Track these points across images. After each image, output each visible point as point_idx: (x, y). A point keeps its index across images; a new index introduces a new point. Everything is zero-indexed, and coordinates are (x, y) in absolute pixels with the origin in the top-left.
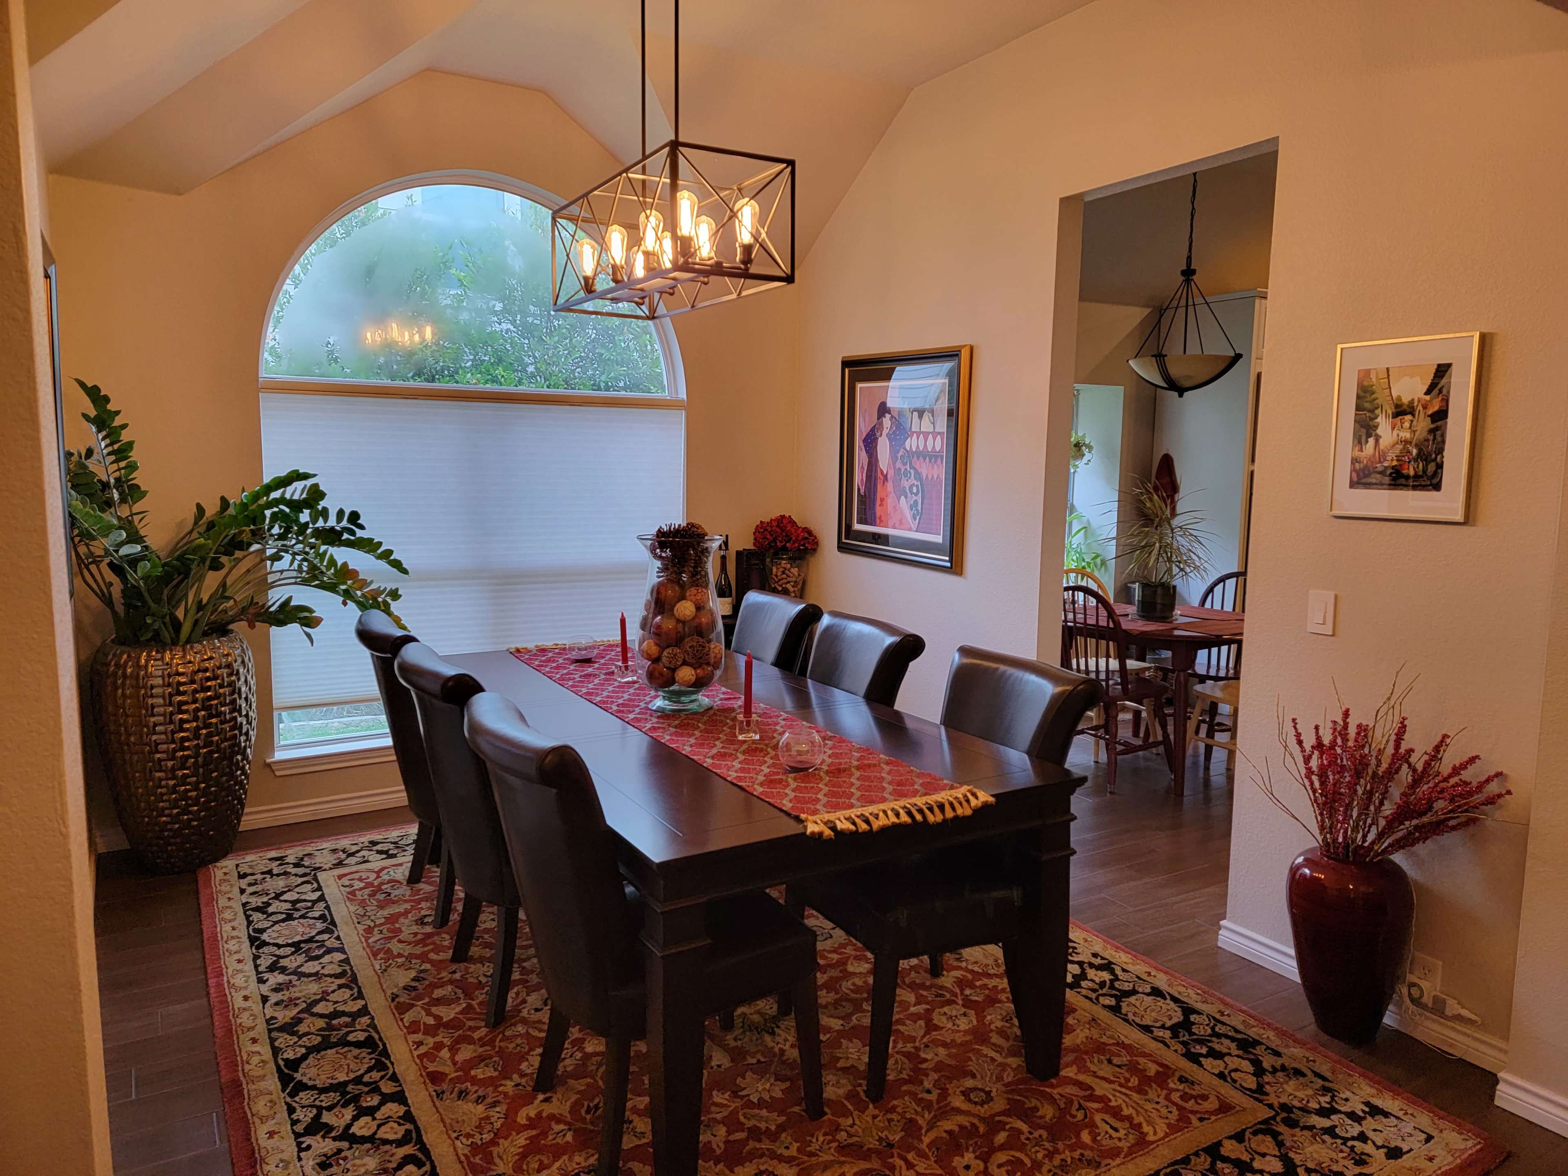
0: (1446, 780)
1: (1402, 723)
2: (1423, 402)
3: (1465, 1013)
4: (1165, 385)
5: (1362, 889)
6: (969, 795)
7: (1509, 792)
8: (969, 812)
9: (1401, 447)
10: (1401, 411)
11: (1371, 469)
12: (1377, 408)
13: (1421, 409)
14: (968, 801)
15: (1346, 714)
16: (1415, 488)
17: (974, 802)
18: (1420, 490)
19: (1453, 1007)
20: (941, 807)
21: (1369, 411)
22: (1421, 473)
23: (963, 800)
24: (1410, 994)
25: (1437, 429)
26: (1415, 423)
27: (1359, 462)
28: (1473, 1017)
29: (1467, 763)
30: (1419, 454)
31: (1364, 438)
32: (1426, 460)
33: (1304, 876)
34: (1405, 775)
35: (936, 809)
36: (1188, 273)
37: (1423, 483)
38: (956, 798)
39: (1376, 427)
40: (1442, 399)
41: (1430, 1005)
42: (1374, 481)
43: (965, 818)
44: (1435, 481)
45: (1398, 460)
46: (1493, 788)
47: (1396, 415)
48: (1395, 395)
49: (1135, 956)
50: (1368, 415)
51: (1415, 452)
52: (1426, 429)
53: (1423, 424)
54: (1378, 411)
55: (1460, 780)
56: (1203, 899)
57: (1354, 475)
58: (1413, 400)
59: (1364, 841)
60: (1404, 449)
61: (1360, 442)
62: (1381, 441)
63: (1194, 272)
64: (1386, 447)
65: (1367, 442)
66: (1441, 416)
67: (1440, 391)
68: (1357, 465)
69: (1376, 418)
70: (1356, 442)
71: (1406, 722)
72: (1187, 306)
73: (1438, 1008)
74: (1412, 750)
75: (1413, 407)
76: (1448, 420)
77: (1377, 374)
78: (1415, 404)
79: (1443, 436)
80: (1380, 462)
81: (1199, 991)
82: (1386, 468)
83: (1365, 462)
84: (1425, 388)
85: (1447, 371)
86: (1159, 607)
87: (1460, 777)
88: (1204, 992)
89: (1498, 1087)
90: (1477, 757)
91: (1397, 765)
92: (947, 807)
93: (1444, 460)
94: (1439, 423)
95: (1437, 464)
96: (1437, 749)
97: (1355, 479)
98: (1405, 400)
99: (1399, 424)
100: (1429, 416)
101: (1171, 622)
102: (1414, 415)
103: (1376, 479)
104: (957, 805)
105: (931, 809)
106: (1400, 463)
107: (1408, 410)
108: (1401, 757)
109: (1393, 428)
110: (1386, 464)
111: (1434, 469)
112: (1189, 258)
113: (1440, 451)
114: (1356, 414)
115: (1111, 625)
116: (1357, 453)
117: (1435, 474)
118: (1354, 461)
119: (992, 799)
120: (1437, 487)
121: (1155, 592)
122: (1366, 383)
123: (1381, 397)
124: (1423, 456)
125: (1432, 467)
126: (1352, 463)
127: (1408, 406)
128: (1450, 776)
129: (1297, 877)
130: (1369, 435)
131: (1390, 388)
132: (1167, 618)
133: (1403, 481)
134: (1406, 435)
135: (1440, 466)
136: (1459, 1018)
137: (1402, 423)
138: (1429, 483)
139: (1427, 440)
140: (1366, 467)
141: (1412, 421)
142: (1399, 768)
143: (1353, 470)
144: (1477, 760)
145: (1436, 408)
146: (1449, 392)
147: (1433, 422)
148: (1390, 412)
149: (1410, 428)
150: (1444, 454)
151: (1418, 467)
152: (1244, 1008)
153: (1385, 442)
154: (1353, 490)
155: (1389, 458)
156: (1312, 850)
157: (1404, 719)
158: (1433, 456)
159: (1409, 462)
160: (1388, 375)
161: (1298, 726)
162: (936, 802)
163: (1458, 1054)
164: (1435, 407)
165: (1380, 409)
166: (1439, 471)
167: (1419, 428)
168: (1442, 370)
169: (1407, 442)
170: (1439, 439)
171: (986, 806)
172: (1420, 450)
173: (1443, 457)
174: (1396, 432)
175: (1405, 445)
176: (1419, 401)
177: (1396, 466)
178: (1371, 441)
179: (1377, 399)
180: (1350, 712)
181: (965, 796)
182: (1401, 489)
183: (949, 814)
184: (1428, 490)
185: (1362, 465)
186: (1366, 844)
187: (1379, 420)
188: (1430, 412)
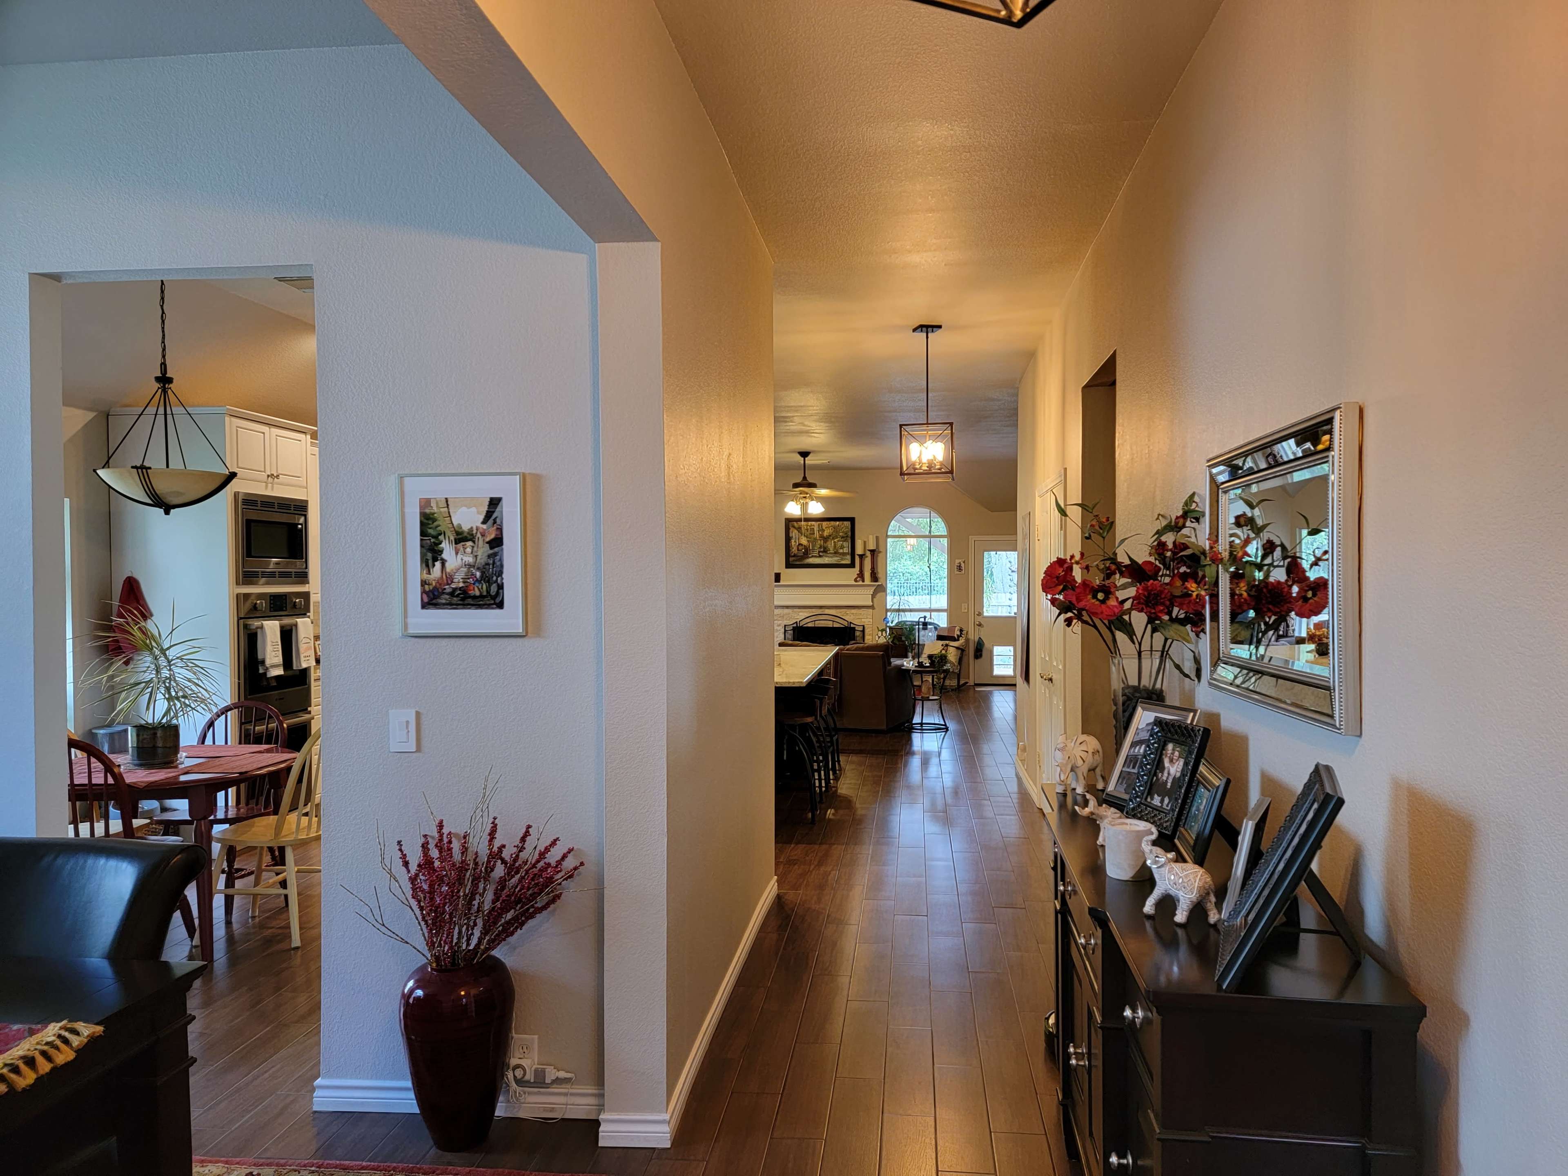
0: (534, 866)
1: (493, 823)
2: (481, 530)
3: (562, 1074)
4: (150, 502)
5: (473, 992)
6: (66, 1034)
7: (582, 864)
8: (70, 1055)
9: (465, 570)
10: (462, 538)
11: (440, 591)
12: (440, 534)
13: (480, 536)
14: (66, 1041)
15: (441, 826)
16: (480, 607)
17: (76, 1041)
18: (486, 608)
19: (551, 1074)
20: (30, 1062)
21: (433, 537)
22: (485, 594)
23: (58, 1042)
24: (515, 1076)
25: (495, 554)
26: (475, 549)
27: (429, 584)
28: (569, 1075)
29: (550, 846)
30: (482, 576)
31: (430, 562)
32: (488, 581)
33: (417, 999)
34: (499, 870)
35: (22, 1066)
36: (164, 380)
37: (488, 602)
38: (47, 1044)
39: (441, 552)
40: (498, 528)
41: (532, 1081)
42: (444, 601)
43: (67, 1065)
44: (498, 600)
45: (464, 582)
46: (570, 863)
47: (457, 542)
48: (455, 523)
49: (227, 1163)
50: (432, 540)
51: (478, 574)
52: (486, 554)
53: (483, 550)
54: (441, 537)
55: (545, 863)
56: (279, 1066)
57: (425, 596)
58: (472, 528)
59: (468, 945)
60: (468, 572)
61: (427, 566)
62: (447, 565)
63: (170, 380)
64: (452, 570)
65: (434, 565)
66: (497, 542)
67: (495, 522)
68: (427, 587)
69: (441, 544)
70: (424, 565)
71: (497, 821)
72: (165, 414)
73: (540, 1082)
74: (504, 846)
75: (472, 535)
76: (504, 547)
77: (437, 503)
78: (474, 532)
79: (501, 560)
80: (448, 584)
81: (313, 1169)
82: (455, 590)
83: (434, 584)
84: (481, 517)
85: (498, 504)
86: (160, 751)
87: (546, 860)
88: (319, 1167)
89: (601, 1129)
90: (557, 839)
91: (492, 863)
92: (40, 1060)
93: (504, 581)
94: (496, 550)
95: (498, 585)
96: (523, 840)
97: (426, 599)
98: (466, 528)
99: (462, 549)
100: (487, 543)
101: (176, 767)
102: (474, 542)
103: (446, 599)
104: (52, 1052)
105: (15, 1070)
106: (467, 584)
107: (470, 537)
108: (496, 855)
109: (457, 553)
110: (453, 586)
111: (496, 590)
112: (164, 365)
113: (500, 573)
114: (421, 540)
115: (110, 780)
116: (426, 576)
117: (498, 594)
118: (424, 583)
119: (99, 1029)
120: (500, 605)
121: (155, 734)
122: (427, 511)
123: (443, 525)
124: (486, 578)
125: (494, 588)
126: (422, 585)
127: (468, 533)
128: (538, 861)
129: (411, 1001)
130: (435, 560)
131: (450, 516)
132: (172, 762)
133: (470, 601)
134: (470, 559)
135: (501, 587)
136: (558, 1081)
137: (465, 548)
138: (493, 602)
139: (488, 564)
140: (435, 587)
141: (473, 547)
142: (494, 865)
143: (424, 592)
144: (558, 842)
145: (493, 536)
146: (502, 522)
147: (491, 548)
148: (452, 538)
149: (472, 553)
150: (504, 576)
151: (482, 588)
152: (364, 1164)
153: (449, 567)
154: (425, 611)
155: (455, 580)
156: (423, 968)
157: (495, 818)
158: (495, 578)
159: (474, 584)
160: (448, 505)
161: (403, 848)
162: (22, 1058)
163: (558, 1115)
164: (491, 536)
165: (443, 535)
166: (501, 591)
167: (480, 553)
168: (495, 503)
169: (470, 566)
170: (498, 563)
171: (93, 1040)
172: (483, 573)
173: (502, 579)
174: (459, 556)
175: (469, 568)
176: (477, 530)
177: (462, 587)
178: (438, 564)
179: (439, 526)
180: (444, 823)
181: (60, 1036)
182: (469, 609)
183: (44, 1067)
184: (493, 608)
185: (431, 588)
186: (471, 947)
187: (443, 545)
188: (488, 539)
